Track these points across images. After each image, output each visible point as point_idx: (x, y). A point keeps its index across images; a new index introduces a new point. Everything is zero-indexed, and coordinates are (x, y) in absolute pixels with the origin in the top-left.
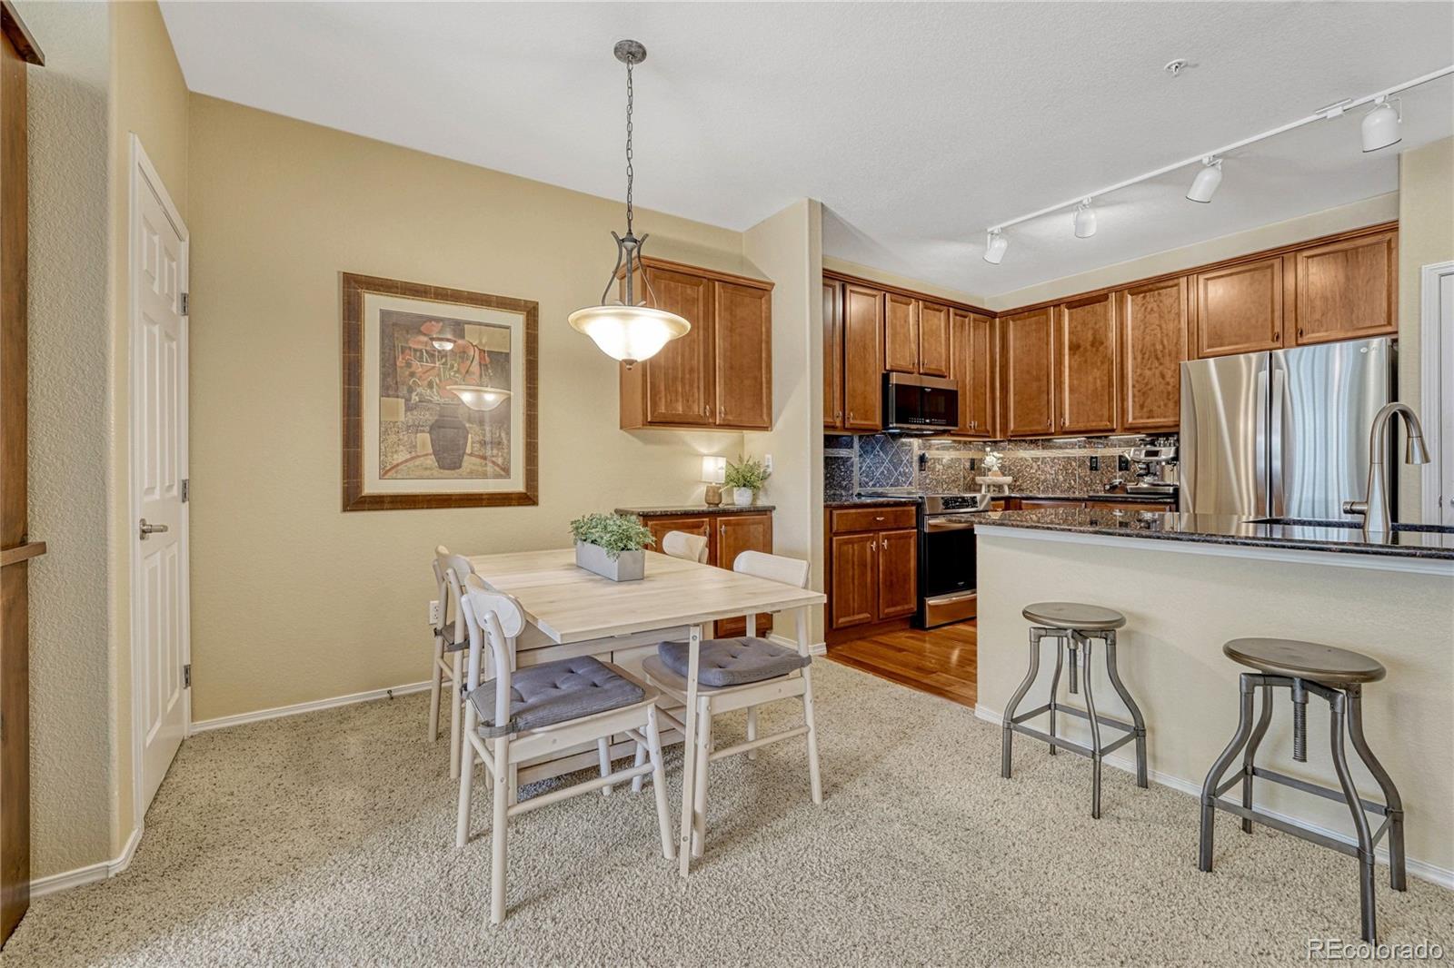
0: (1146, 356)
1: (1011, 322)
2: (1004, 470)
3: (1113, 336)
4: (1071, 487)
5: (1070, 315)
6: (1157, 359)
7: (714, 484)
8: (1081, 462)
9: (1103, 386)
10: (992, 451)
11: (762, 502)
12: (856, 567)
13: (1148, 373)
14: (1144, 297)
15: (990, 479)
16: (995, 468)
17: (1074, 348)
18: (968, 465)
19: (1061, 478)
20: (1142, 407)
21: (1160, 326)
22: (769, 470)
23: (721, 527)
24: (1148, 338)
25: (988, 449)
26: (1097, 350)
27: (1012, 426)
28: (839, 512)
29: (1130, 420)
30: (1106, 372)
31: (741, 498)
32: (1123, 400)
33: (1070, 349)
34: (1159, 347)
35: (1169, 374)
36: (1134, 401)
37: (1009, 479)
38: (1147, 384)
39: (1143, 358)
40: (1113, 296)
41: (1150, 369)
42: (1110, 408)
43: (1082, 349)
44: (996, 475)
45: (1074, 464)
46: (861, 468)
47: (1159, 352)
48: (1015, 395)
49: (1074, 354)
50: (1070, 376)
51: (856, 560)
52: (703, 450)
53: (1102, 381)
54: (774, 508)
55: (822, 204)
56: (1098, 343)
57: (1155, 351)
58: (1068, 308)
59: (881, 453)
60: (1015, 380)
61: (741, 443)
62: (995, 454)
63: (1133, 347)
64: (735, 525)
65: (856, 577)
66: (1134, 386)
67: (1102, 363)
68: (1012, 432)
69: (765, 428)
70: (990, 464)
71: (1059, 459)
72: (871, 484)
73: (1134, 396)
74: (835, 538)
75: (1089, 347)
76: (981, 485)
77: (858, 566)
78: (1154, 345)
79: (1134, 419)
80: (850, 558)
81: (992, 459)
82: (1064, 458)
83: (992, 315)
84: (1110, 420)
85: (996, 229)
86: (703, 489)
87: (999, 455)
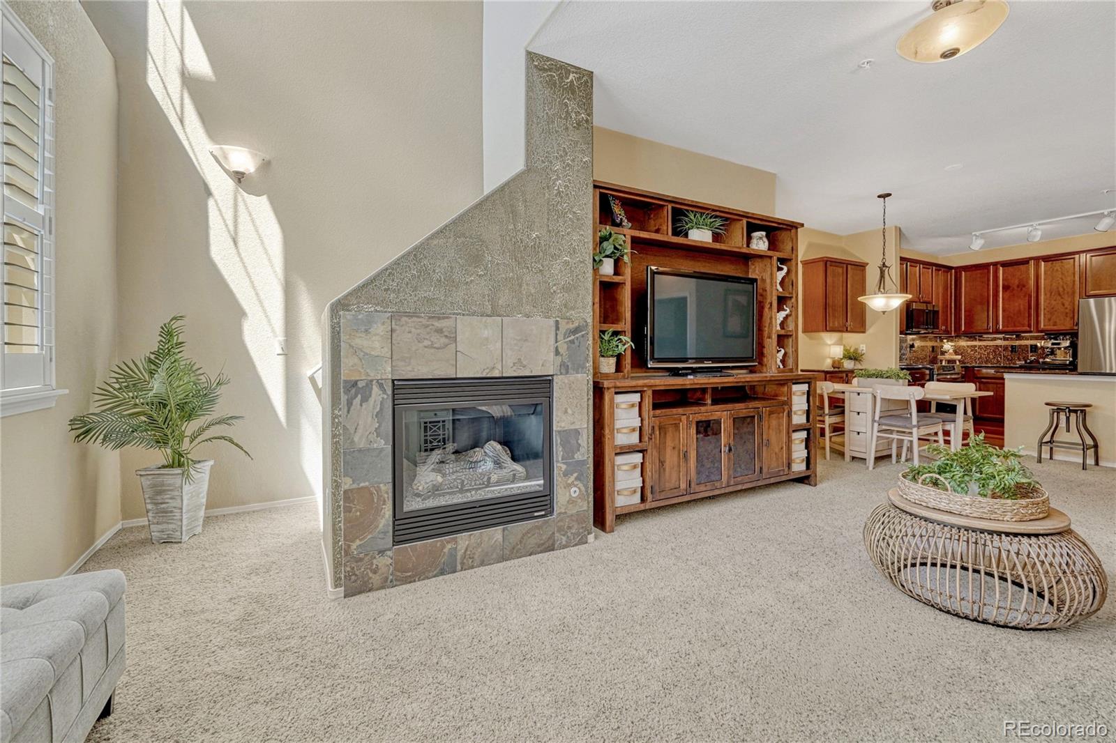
0: (1053, 294)
1: (963, 273)
2: (956, 353)
3: (1032, 282)
4: (998, 361)
5: (1004, 270)
6: (1059, 294)
7: (838, 359)
8: (1006, 348)
9: (1024, 308)
10: (948, 342)
13: (1054, 303)
14: (1052, 264)
15: (947, 356)
16: (951, 351)
17: (1006, 288)
18: (931, 349)
19: (991, 356)
20: (1049, 320)
21: (1062, 279)
22: (863, 352)
24: (1054, 284)
25: (945, 341)
26: (1021, 289)
27: (963, 328)
29: (1042, 326)
30: (1027, 301)
31: (851, 365)
32: (1038, 315)
33: (1003, 288)
34: (1061, 289)
35: (1067, 304)
36: (1044, 317)
37: (959, 357)
38: (1053, 308)
39: (1051, 295)
40: (1032, 262)
41: (1055, 300)
42: (1030, 320)
43: (1011, 288)
44: (951, 355)
45: (1000, 349)
47: (1061, 292)
48: (965, 312)
49: (1006, 291)
50: (1003, 302)
52: (829, 342)
53: (1024, 305)
55: (900, 228)
56: (1021, 286)
57: (1059, 291)
58: (1001, 266)
60: (965, 303)
63: (1045, 288)
66: (1044, 309)
67: (1025, 296)
68: (963, 332)
69: (864, 332)
70: (946, 349)
71: (990, 346)
73: (1045, 314)
75: (1016, 288)
76: (942, 360)
78: (1058, 288)
79: (1044, 325)
81: (948, 346)
82: (993, 345)
83: (950, 268)
84: (1029, 326)
85: (978, 233)
86: (830, 361)
87: (953, 344)
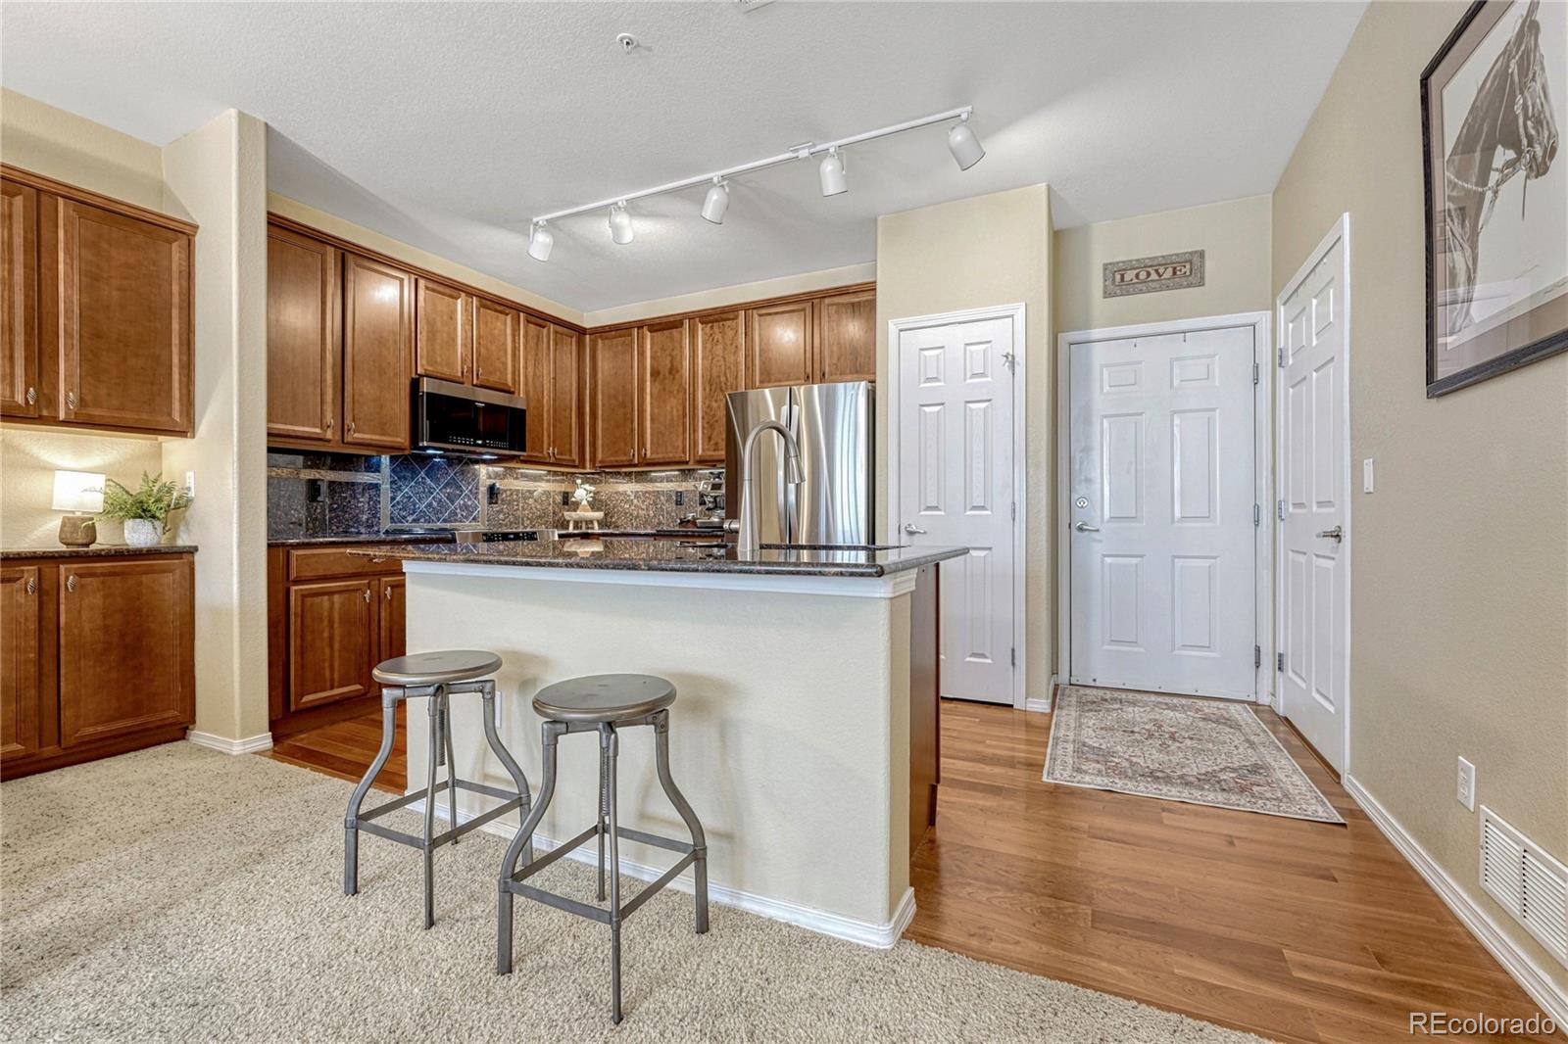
0: (713, 387)
1: (600, 341)
2: (594, 505)
3: (686, 364)
4: (660, 523)
5: (652, 339)
6: (724, 391)
7: (78, 514)
8: (669, 497)
9: (678, 416)
10: (582, 483)
11: (183, 541)
12: (336, 625)
13: (714, 405)
14: (712, 327)
15: (580, 514)
16: (585, 503)
17: (655, 374)
18: (559, 499)
19: (652, 513)
20: (710, 438)
21: (724, 358)
22: (192, 494)
23: (67, 578)
24: (714, 370)
25: (579, 481)
26: (674, 379)
27: (600, 456)
28: (301, 552)
29: (700, 452)
30: (681, 401)
31: (139, 535)
32: (695, 431)
33: (652, 375)
34: (723, 379)
36: (703, 433)
37: (600, 515)
38: (714, 416)
39: (711, 390)
40: (687, 324)
41: (716, 401)
42: (684, 439)
43: (661, 376)
44: (585, 510)
46: (393, 499)
47: (723, 384)
48: (603, 422)
49: (655, 381)
50: (651, 403)
51: (336, 616)
53: (678, 411)
54: (196, 549)
55: (266, 124)
56: (674, 370)
57: (720, 383)
58: (650, 331)
59: (428, 481)
60: (603, 405)
61: (158, 454)
62: (587, 486)
63: (703, 377)
64: (103, 574)
65: (337, 638)
66: (703, 418)
67: (678, 391)
68: (600, 462)
69: (180, 433)
70: (579, 498)
71: (650, 493)
72: (410, 519)
73: (703, 428)
74: (294, 588)
75: (667, 375)
76: (568, 522)
77: (340, 623)
78: (719, 377)
79: (703, 451)
80: (326, 614)
81: (582, 493)
82: (654, 492)
83: (581, 331)
84: (685, 451)
85: (541, 219)
86: (55, 524)
87: (592, 488)
